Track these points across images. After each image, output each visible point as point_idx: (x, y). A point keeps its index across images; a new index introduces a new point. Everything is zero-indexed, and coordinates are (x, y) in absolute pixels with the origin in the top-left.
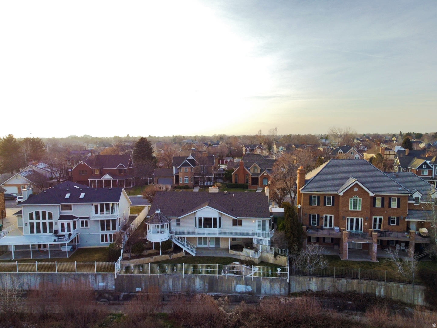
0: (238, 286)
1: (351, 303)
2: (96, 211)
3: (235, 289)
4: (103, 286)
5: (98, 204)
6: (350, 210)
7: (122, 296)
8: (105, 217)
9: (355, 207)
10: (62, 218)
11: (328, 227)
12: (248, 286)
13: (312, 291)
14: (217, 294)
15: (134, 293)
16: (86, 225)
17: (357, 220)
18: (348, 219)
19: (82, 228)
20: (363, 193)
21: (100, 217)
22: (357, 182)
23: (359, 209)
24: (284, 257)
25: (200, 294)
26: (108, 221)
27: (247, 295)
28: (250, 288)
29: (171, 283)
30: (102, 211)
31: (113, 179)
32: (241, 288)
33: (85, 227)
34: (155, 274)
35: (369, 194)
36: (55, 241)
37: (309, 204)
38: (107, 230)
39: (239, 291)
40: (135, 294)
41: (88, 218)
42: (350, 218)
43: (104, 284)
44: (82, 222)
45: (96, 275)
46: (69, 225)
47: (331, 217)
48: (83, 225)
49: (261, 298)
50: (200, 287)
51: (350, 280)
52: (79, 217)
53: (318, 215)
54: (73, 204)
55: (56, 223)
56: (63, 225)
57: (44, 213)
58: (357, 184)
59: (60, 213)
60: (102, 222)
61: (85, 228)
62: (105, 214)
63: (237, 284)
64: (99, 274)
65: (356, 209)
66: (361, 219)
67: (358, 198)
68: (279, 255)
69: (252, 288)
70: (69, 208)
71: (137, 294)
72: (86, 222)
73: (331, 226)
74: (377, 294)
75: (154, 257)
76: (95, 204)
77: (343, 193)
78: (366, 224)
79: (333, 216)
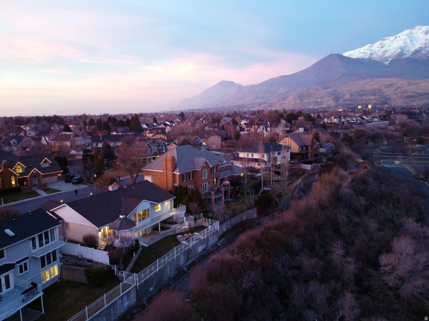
2: (34, 246)
3: (198, 251)
4: (128, 305)
5: (36, 236)
9: (205, 176)
12: (204, 245)
16: (26, 269)
17: (206, 184)
18: (202, 185)
19: (21, 276)
20: (207, 166)
21: (39, 251)
26: (48, 255)
29: (169, 269)
30: (41, 243)
32: (200, 249)
33: (24, 272)
34: (160, 268)
35: (210, 166)
36: (24, 301)
39: (200, 252)
41: (27, 258)
43: (128, 303)
44: (21, 267)
45: (122, 297)
46: (7, 279)
48: (21, 271)
49: (208, 250)
50: (183, 261)
52: (14, 262)
54: (6, 248)
58: (206, 161)
60: (43, 258)
61: (24, 274)
62: (44, 246)
64: (125, 294)
67: (206, 170)
72: (25, 265)
76: (31, 237)
78: (209, 186)
79: (193, 186)
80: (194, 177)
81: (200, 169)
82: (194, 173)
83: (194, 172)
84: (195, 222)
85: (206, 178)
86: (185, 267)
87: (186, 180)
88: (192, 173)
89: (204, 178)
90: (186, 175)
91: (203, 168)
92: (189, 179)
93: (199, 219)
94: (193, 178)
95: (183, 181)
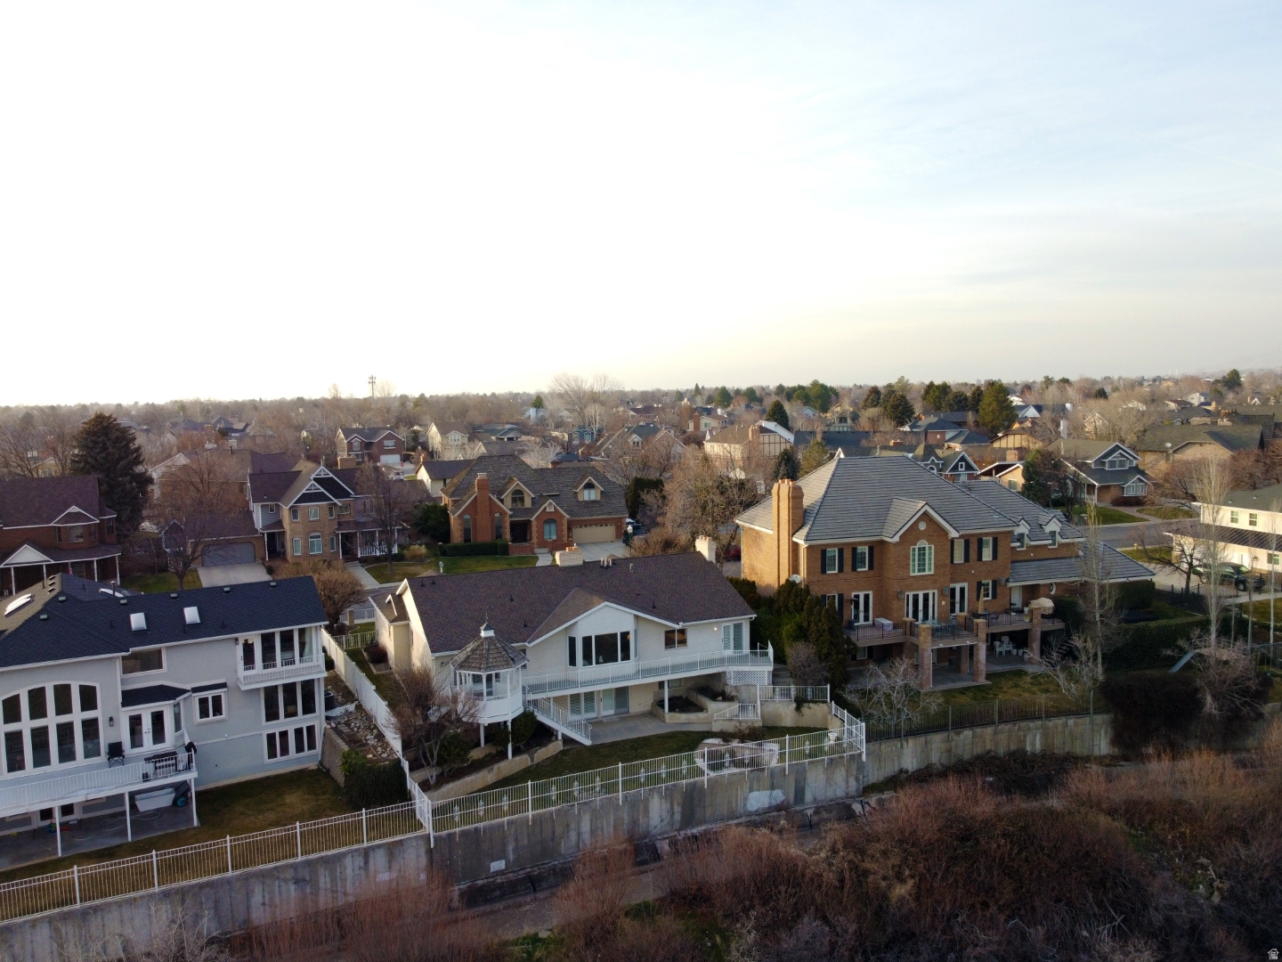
0: (755, 794)
1: (991, 779)
2: (249, 659)
3: (745, 805)
4: (391, 881)
5: (255, 638)
6: (912, 574)
7: (455, 896)
8: (282, 674)
9: (922, 568)
10: (130, 698)
11: (862, 622)
12: (776, 791)
13: (907, 772)
14: (704, 828)
15: (487, 878)
16: (218, 711)
17: (926, 597)
18: (908, 596)
19: (200, 725)
20: (936, 532)
21: (262, 676)
22: (927, 508)
23: (930, 569)
24: (821, 705)
25: (664, 839)
26: (289, 689)
27: (775, 813)
28: (779, 796)
29: (586, 826)
30: (268, 659)
31: (53, 562)
32: (758, 800)
33: (211, 717)
34: (544, 810)
35: (946, 533)
36: (146, 777)
37: (820, 570)
38: (287, 716)
39: (754, 809)
40: (492, 880)
41: (223, 685)
42: (911, 594)
43: (394, 875)
44: (203, 702)
45: (366, 853)
46: (158, 718)
47: (867, 597)
48: (204, 713)
49: (809, 815)
50: (662, 821)
51: (978, 730)
52: (188, 687)
53: (841, 596)
54: (167, 648)
55: (111, 719)
56: (135, 722)
57: (63, 693)
58: (925, 513)
59: (123, 682)
60: (270, 693)
61: (212, 722)
62: (279, 667)
63: (751, 790)
64: (379, 846)
65: (924, 570)
66: (934, 593)
67: (927, 546)
68: (810, 702)
69: (784, 794)
70: (152, 661)
71: (499, 881)
72: (217, 700)
73: (866, 618)
74: (1028, 748)
76: (242, 636)
77: (900, 537)
78: (943, 603)
79: (871, 593)
80: (875, 564)
81: (897, 539)
82: (876, 551)
83: (878, 548)
84: (798, 709)
85: (927, 573)
86: (667, 841)
87: (841, 570)
88: (871, 549)
89: (917, 574)
90: (841, 552)
91: (911, 535)
92: (854, 569)
93: (815, 702)
94: (871, 567)
95: (824, 571)
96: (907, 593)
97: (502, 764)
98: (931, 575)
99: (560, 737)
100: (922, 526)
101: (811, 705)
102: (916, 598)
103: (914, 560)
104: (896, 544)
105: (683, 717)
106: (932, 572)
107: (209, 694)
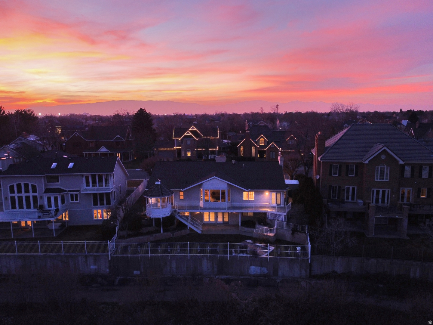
0: (253, 268)
1: (382, 286)
2: (87, 183)
3: (248, 271)
4: (95, 269)
5: (89, 174)
6: (376, 180)
7: (117, 280)
9: (382, 177)
10: (48, 191)
11: (350, 200)
12: (264, 268)
13: (336, 272)
14: (227, 277)
16: (77, 200)
17: (384, 192)
20: (391, 161)
22: (385, 148)
24: (303, 234)
25: (208, 277)
26: (101, 195)
27: (262, 278)
28: (265, 270)
29: (174, 265)
30: (94, 183)
31: (110, 152)
32: (254, 270)
33: (74, 201)
34: (156, 255)
35: (398, 162)
36: (39, 217)
38: (100, 205)
39: (253, 273)
40: (133, 277)
41: (78, 191)
42: (375, 190)
43: (96, 267)
44: (72, 196)
45: (86, 257)
46: (56, 199)
47: (353, 189)
48: (72, 200)
49: (278, 282)
50: (208, 270)
51: (381, 260)
52: (67, 190)
53: (339, 187)
54: (61, 176)
55: (41, 197)
56: (49, 199)
57: (26, 186)
58: (385, 150)
59: (45, 185)
60: (95, 195)
63: (251, 265)
64: (91, 255)
65: (383, 179)
66: (388, 191)
67: (386, 167)
68: (298, 232)
69: (267, 270)
70: (56, 179)
71: (135, 278)
72: (76, 195)
73: (353, 199)
75: (154, 235)
76: (86, 174)
77: (369, 161)
78: (394, 196)
79: (356, 187)
80: (358, 173)
81: (367, 162)
83: (360, 166)
84: (292, 234)
85: (385, 180)
86: (209, 279)
87: (340, 175)
88: (357, 166)
89: (379, 180)
90: (340, 166)
91: (376, 160)
92: (347, 175)
94: (356, 175)
95: (330, 174)
96: (372, 189)
97: (158, 235)
98: (387, 182)
99: (188, 228)
100: (383, 157)
101: (299, 233)
102: (378, 192)
103: (377, 173)
104: (367, 164)
105: (246, 229)
106: (388, 180)
107: (74, 193)
